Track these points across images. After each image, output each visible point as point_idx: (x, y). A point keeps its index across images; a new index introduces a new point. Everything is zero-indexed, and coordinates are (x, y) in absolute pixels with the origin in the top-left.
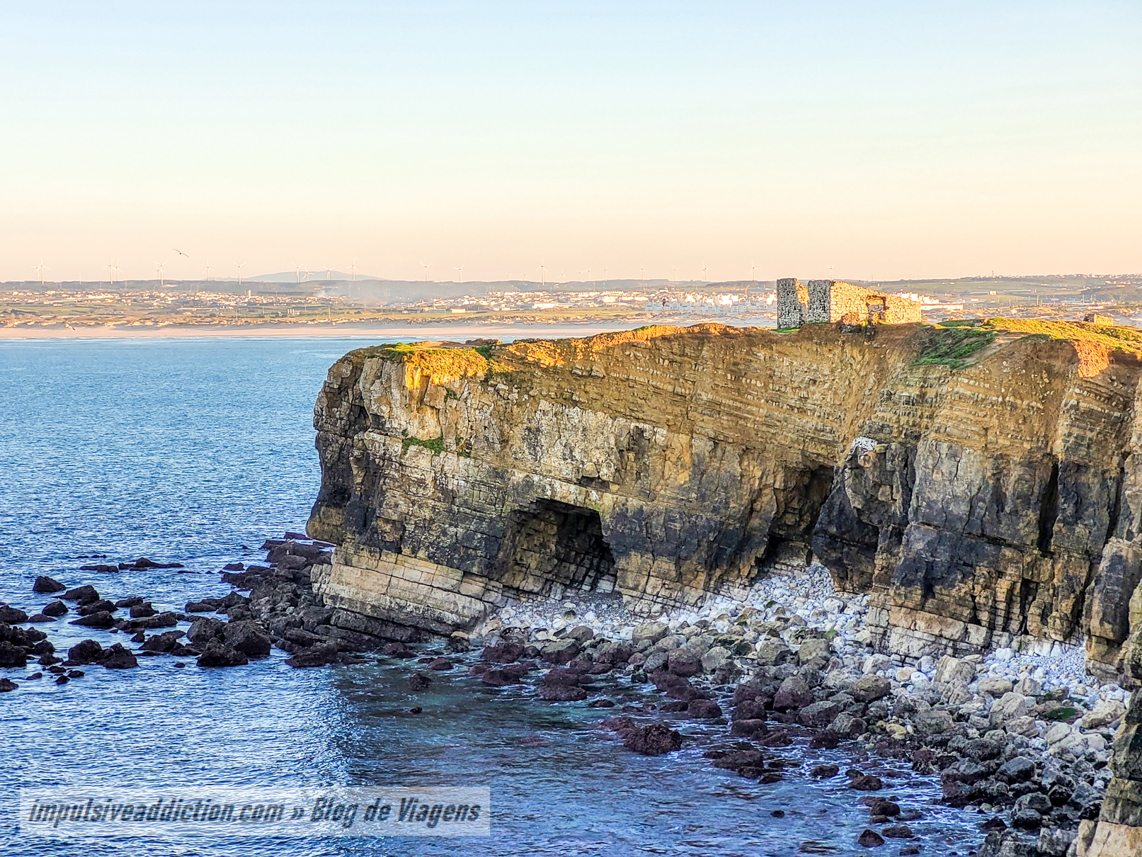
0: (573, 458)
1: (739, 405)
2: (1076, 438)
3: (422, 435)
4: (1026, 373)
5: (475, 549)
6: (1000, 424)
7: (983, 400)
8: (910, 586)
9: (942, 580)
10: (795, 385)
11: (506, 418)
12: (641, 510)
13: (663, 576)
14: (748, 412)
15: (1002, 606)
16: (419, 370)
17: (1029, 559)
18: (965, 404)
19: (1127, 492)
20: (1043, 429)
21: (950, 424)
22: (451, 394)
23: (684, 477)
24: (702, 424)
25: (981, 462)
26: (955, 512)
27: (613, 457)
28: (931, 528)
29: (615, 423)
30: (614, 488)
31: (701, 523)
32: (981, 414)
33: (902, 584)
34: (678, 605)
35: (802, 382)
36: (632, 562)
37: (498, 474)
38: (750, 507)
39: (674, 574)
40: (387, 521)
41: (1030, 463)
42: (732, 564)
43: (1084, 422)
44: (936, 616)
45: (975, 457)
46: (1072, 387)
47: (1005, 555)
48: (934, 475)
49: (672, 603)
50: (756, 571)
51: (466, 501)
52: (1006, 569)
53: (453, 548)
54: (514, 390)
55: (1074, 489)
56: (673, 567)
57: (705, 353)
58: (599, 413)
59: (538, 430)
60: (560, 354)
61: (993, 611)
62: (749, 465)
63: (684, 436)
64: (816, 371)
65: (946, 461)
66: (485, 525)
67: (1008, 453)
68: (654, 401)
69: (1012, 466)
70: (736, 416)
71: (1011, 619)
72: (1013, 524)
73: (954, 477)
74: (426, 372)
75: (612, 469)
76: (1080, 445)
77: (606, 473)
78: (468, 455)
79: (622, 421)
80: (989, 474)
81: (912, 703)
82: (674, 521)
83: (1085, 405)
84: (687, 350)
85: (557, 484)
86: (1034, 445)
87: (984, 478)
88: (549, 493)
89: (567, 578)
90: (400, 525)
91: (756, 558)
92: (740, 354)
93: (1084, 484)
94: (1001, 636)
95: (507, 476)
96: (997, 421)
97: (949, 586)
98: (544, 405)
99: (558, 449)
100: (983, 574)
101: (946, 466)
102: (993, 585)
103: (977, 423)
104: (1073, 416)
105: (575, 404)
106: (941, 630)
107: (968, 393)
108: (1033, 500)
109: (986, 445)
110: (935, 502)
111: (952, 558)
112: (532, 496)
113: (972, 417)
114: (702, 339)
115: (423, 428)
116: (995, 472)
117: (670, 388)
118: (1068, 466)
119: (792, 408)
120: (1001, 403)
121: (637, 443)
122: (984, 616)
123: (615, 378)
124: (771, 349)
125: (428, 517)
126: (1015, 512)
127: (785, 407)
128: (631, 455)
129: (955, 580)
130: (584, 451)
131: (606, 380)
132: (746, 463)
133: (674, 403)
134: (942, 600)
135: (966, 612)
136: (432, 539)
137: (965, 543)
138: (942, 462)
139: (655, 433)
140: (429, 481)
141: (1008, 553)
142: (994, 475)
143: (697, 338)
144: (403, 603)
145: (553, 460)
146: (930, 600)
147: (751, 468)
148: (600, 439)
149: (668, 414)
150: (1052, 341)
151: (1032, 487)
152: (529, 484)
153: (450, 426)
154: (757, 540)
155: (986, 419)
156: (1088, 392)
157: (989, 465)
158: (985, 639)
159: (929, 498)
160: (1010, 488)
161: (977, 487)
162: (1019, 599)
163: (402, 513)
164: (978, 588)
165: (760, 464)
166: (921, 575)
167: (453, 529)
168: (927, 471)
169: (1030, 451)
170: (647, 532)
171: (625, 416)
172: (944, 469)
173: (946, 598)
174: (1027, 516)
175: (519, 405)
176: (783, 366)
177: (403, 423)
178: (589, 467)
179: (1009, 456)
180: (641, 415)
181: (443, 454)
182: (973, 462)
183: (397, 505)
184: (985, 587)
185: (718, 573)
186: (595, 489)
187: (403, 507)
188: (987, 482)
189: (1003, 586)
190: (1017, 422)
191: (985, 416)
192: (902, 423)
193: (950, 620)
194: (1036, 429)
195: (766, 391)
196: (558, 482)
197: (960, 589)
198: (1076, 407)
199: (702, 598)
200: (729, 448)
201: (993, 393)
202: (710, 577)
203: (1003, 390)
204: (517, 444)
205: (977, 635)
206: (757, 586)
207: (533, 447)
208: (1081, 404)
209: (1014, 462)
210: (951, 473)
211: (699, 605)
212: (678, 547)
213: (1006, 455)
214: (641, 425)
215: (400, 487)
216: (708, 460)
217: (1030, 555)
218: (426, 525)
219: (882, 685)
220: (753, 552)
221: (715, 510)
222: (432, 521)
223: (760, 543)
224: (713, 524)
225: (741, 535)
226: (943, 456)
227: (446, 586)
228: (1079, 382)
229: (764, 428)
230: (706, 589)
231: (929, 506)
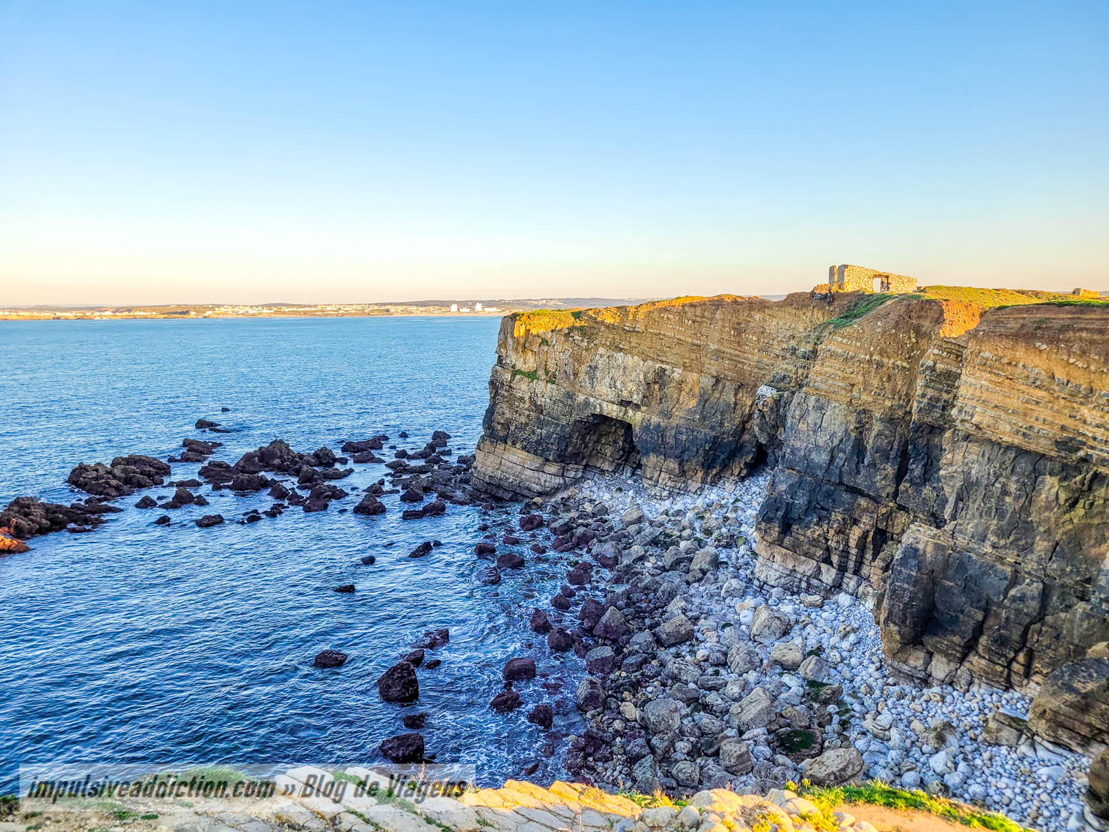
0: (615, 387)
1: (738, 353)
2: (930, 399)
3: (525, 368)
4: (896, 333)
5: (552, 444)
6: (864, 382)
7: (852, 358)
8: (769, 523)
9: (800, 520)
10: (779, 339)
11: (578, 359)
12: (659, 425)
13: (670, 472)
14: (745, 358)
15: (854, 551)
16: (523, 326)
17: (884, 510)
18: (836, 361)
19: (942, 472)
20: (905, 388)
21: (819, 379)
22: (545, 342)
23: (693, 403)
24: (708, 366)
25: (845, 415)
26: (816, 460)
27: (641, 388)
28: (795, 472)
29: (646, 364)
30: (644, 408)
31: (701, 436)
32: (849, 371)
33: (763, 520)
34: (682, 492)
35: (784, 337)
36: (651, 460)
37: (570, 396)
38: (741, 426)
39: (677, 471)
40: (499, 423)
41: (891, 419)
42: (725, 466)
43: (941, 383)
44: (791, 553)
45: (840, 411)
46: (932, 347)
47: (860, 505)
48: (800, 425)
49: (677, 491)
50: (745, 472)
51: (549, 413)
52: (861, 517)
53: (538, 443)
54: (586, 340)
55: (925, 451)
56: (677, 467)
57: (718, 315)
58: (635, 357)
59: (596, 367)
60: (619, 316)
61: (845, 554)
62: (742, 397)
63: (696, 374)
64: (794, 329)
65: (812, 413)
66: (559, 429)
67: (870, 409)
68: (676, 350)
69: (874, 421)
70: (735, 361)
71: (864, 564)
72: (870, 476)
73: (818, 428)
74: (529, 327)
75: (641, 396)
76: (934, 407)
77: (636, 399)
78: (553, 383)
79: (650, 363)
80: (852, 427)
81: (676, 671)
82: (682, 434)
83: (942, 366)
84: (706, 314)
85: (604, 404)
86: (895, 403)
87: (847, 430)
88: (598, 410)
89: (634, 463)
90: (506, 425)
91: (745, 462)
92: (743, 316)
93: (936, 446)
94: (851, 579)
95: (574, 397)
96: (862, 378)
97: (805, 527)
98: (601, 350)
99: (607, 380)
100: (838, 520)
101: (812, 418)
102: (847, 531)
103: (844, 379)
104: (927, 377)
105: (621, 350)
106: (794, 566)
107: (840, 351)
108: (892, 454)
109: (851, 400)
110: (799, 450)
111: (810, 502)
112: (588, 412)
113: (840, 373)
114: (718, 306)
115: (525, 364)
116: (858, 426)
117: (690, 340)
118: (920, 427)
119: (778, 356)
120: (868, 361)
121: (660, 378)
122: (835, 559)
123: (651, 333)
124: (764, 312)
125: (524, 422)
126: (873, 465)
127: (772, 355)
128: (657, 387)
129: (810, 522)
130: (623, 383)
131: (644, 334)
132: (740, 395)
133: (692, 351)
134: (798, 539)
135: (819, 553)
136: (526, 436)
137: (824, 489)
138: (809, 414)
139: (673, 372)
140: (527, 398)
141: (863, 502)
142: (857, 428)
143: (715, 305)
144: (507, 476)
145: (603, 388)
146: (788, 538)
147: (744, 398)
148: (634, 374)
149: (686, 358)
150: (923, 301)
151: (891, 443)
152: (587, 404)
153: (541, 363)
154: (747, 450)
155: (853, 376)
156: (948, 352)
157: (852, 418)
158: (834, 580)
159: (793, 445)
160: (871, 441)
161: (839, 438)
162: (872, 547)
163: (507, 419)
164: (832, 532)
165: (752, 396)
166: (780, 513)
167: (539, 431)
168: (794, 420)
169: (891, 408)
170: (662, 441)
171: (653, 359)
172: (810, 420)
173: (802, 538)
174: (884, 469)
175: (587, 350)
176: (772, 325)
177: (513, 360)
178: (625, 394)
179: (871, 411)
180: (664, 359)
181: (535, 381)
182: (837, 415)
183: (503, 414)
184: (839, 532)
185: (714, 471)
186: (632, 408)
187: (508, 415)
188: (849, 434)
189: (855, 533)
190: (881, 379)
191: (852, 373)
192: (799, 375)
193: (803, 558)
194: (899, 387)
195: (759, 343)
196: (605, 403)
197: (814, 531)
198: (933, 369)
199: (702, 489)
200: (728, 383)
201: (862, 351)
202: (707, 474)
203: (872, 349)
204: (582, 376)
205: (829, 575)
206: (747, 483)
207: (591, 378)
208: (938, 365)
209: (876, 417)
210: (815, 424)
211: (699, 493)
212: (683, 452)
213: (869, 410)
214: (664, 366)
215: (507, 401)
216: (710, 392)
217: (886, 506)
218: (523, 427)
219: (683, 632)
220: (744, 458)
221: (712, 428)
222: (527, 424)
223: (749, 453)
224: (708, 437)
225: (734, 446)
226: (810, 408)
227: (532, 468)
228: (940, 343)
229: (756, 370)
230: (704, 481)
231: (793, 453)
